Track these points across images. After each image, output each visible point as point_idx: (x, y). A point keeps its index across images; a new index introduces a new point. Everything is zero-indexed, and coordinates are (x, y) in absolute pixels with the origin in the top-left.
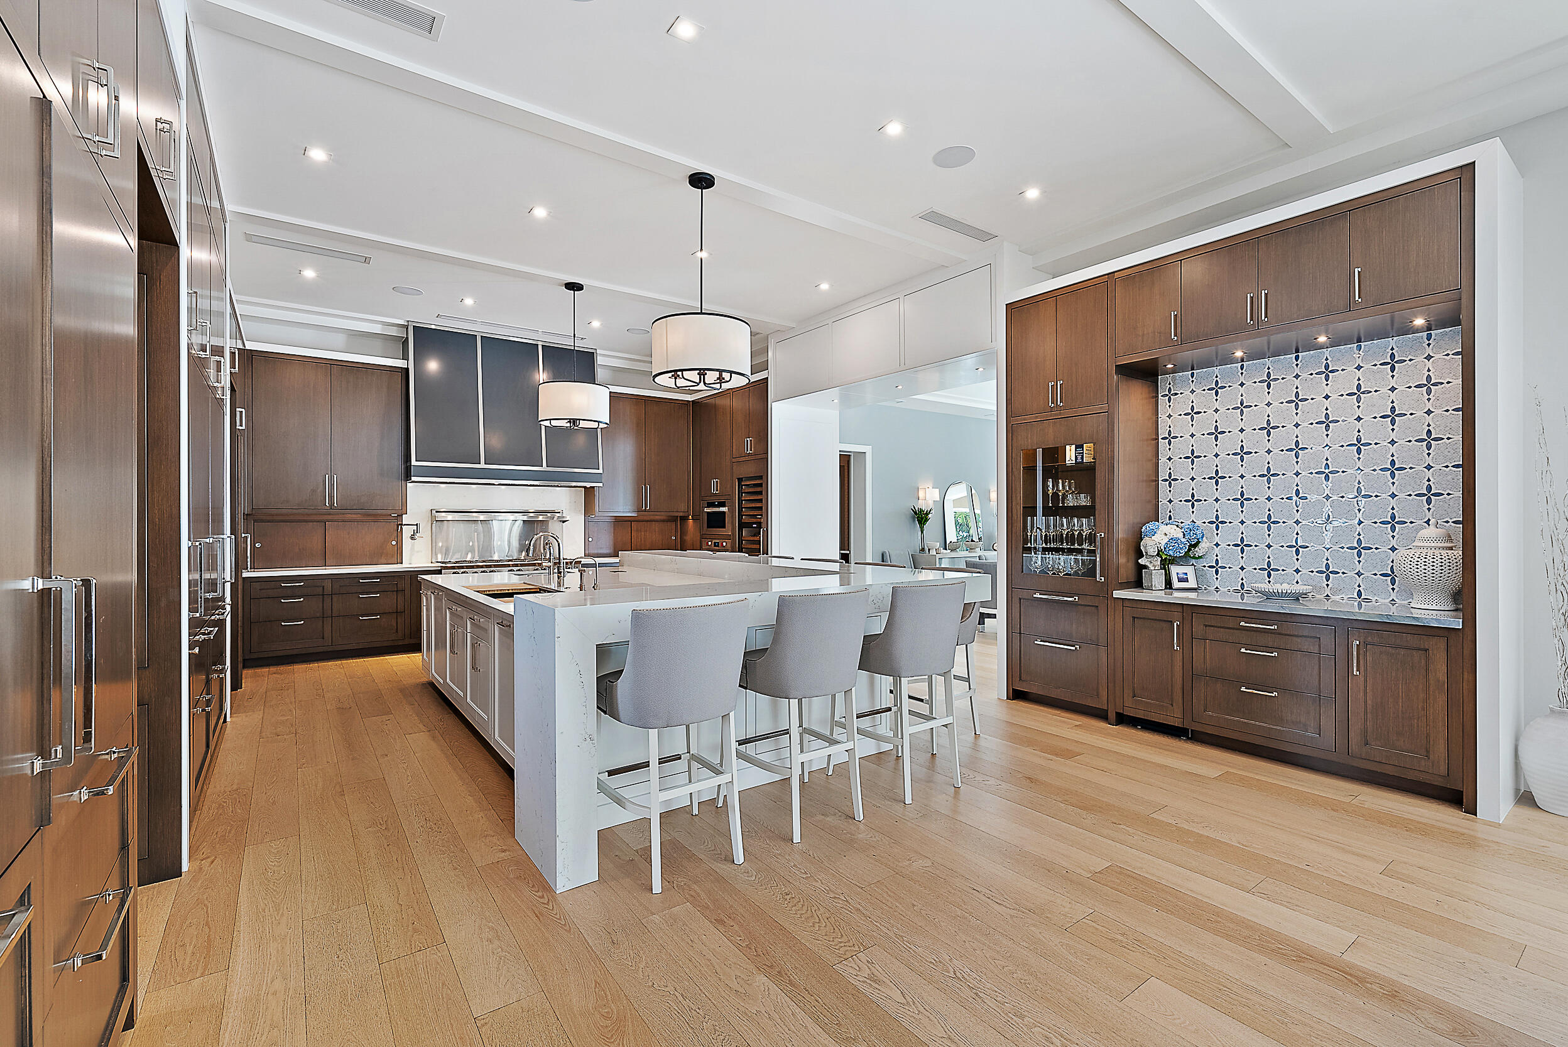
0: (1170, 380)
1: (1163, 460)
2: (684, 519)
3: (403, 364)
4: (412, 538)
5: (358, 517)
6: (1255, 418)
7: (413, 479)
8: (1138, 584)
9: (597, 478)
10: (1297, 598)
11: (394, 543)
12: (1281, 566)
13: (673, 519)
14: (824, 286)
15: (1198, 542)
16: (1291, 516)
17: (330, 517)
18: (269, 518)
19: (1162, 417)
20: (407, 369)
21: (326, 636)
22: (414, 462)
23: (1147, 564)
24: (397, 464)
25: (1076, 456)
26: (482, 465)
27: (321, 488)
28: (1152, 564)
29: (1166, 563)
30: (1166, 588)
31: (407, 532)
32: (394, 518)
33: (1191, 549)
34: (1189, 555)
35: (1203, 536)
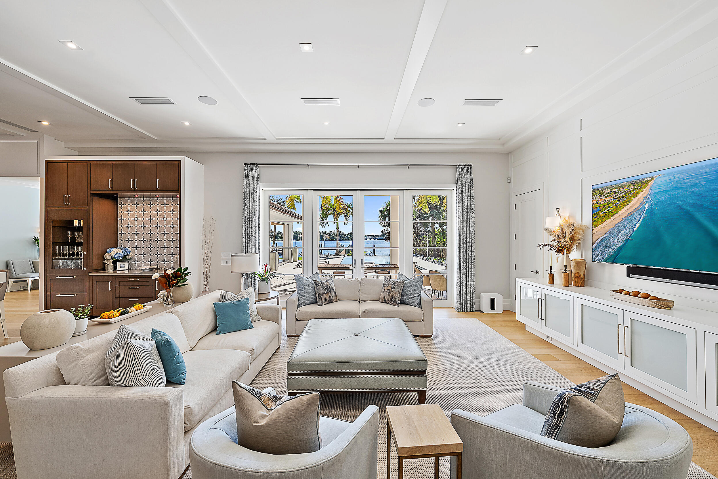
0: (122, 200)
1: (119, 226)
6: (146, 216)
8: (104, 269)
10: (152, 270)
12: (153, 261)
15: (128, 254)
16: (156, 246)
19: (119, 212)
23: (107, 262)
25: (78, 224)
28: (109, 262)
29: (115, 262)
30: (114, 270)
33: (125, 256)
34: (125, 258)
35: (130, 252)
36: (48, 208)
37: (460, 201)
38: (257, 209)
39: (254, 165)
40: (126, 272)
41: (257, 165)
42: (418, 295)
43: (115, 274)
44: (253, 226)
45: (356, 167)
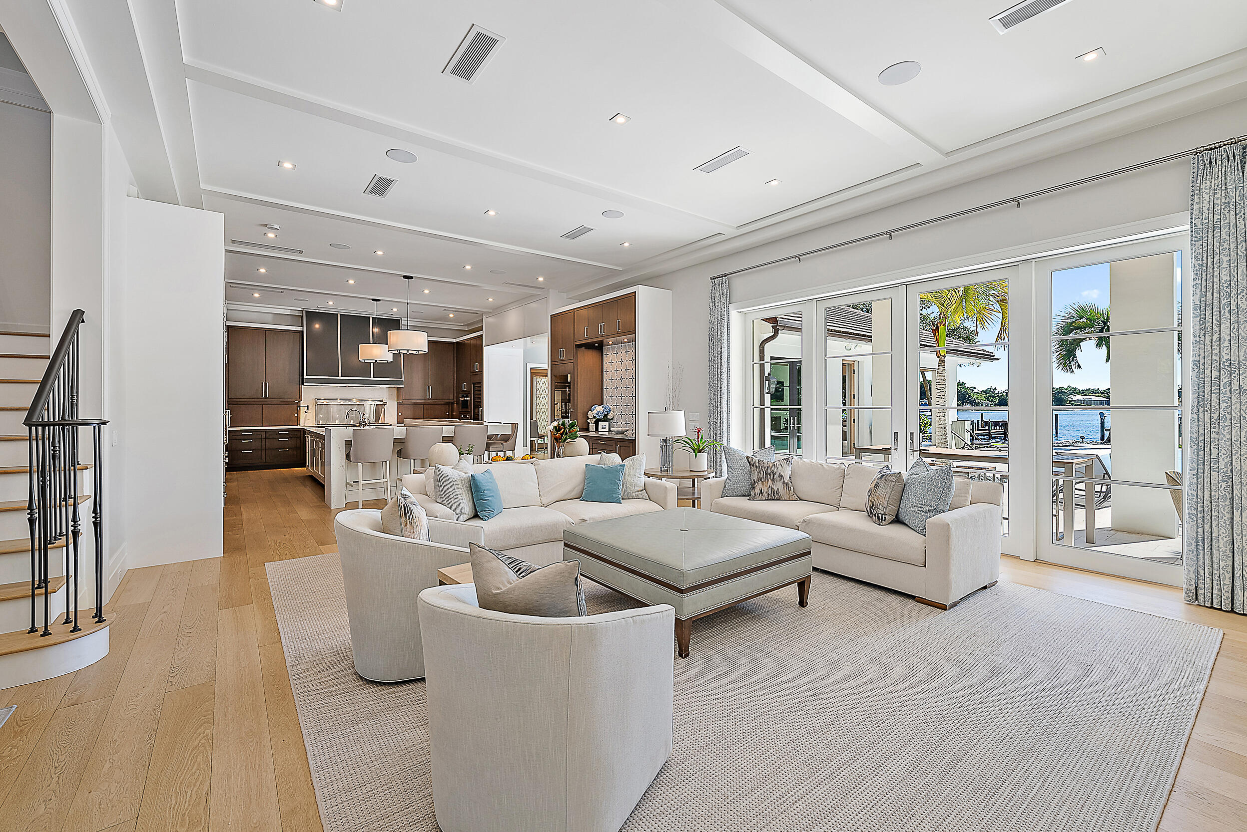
0: (606, 348)
1: (604, 380)
2: (453, 403)
3: (301, 329)
4: (306, 412)
5: (279, 403)
7: (305, 384)
9: (401, 383)
10: (623, 432)
11: (296, 415)
13: (448, 404)
14: (491, 300)
15: (608, 413)
17: (264, 403)
18: (236, 403)
19: (604, 364)
20: (303, 331)
21: (263, 458)
22: (305, 377)
23: (590, 422)
24: (298, 377)
26: (340, 378)
27: (260, 390)
28: (592, 422)
29: (597, 423)
30: (596, 430)
31: (303, 410)
32: (295, 403)
33: (606, 416)
34: (605, 418)
35: (610, 411)
36: (553, 363)
37: (1200, 262)
38: (725, 345)
39: (720, 277)
40: (607, 433)
41: (726, 276)
42: (928, 508)
43: (597, 435)
44: (719, 371)
45: (886, 238)
